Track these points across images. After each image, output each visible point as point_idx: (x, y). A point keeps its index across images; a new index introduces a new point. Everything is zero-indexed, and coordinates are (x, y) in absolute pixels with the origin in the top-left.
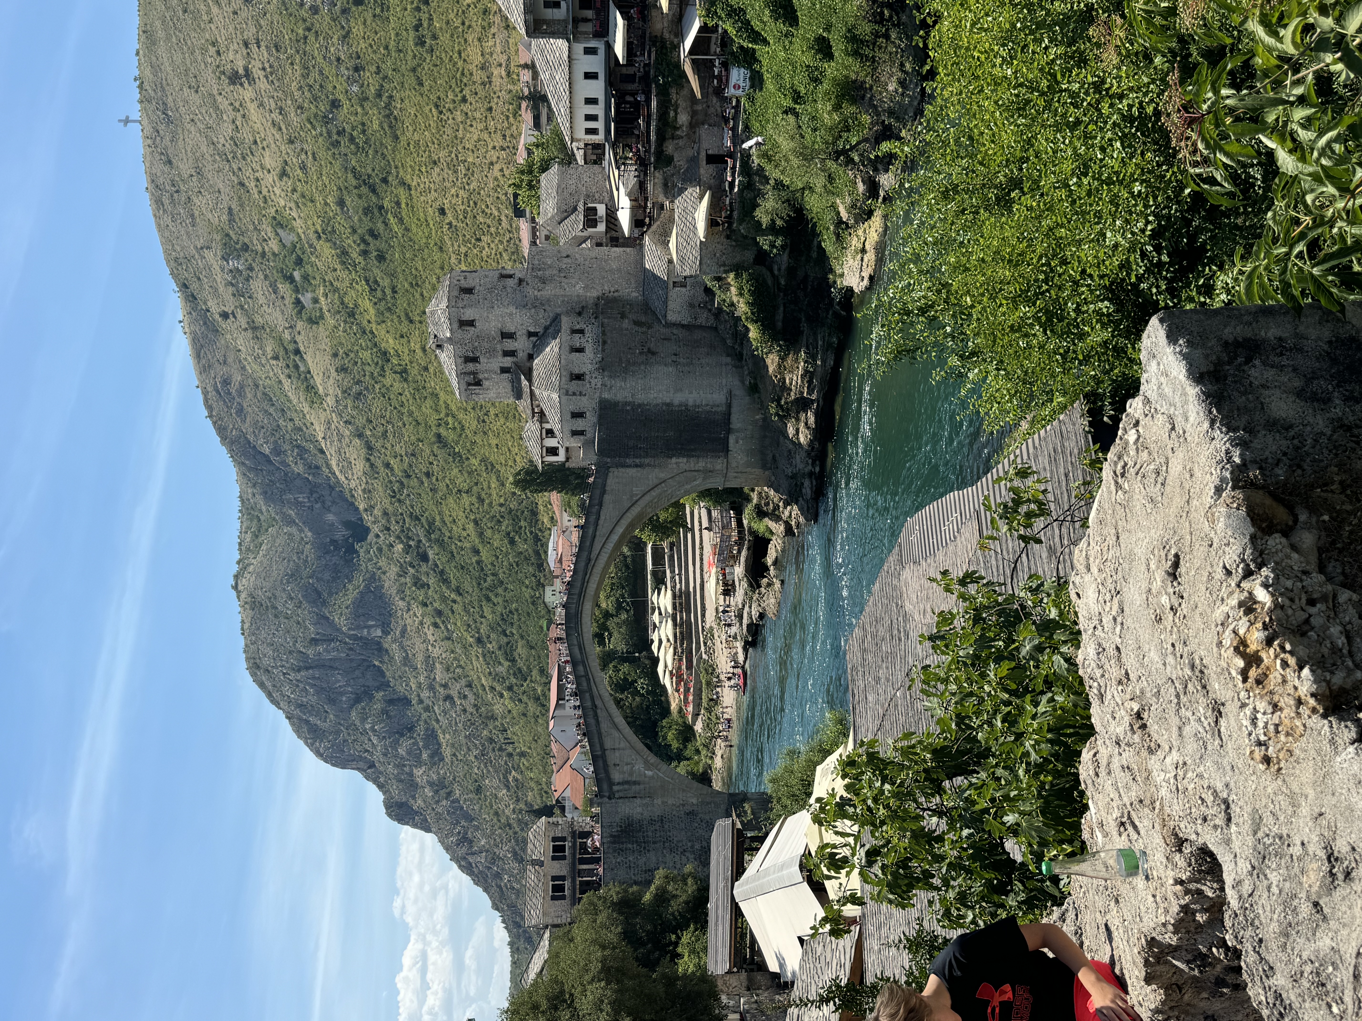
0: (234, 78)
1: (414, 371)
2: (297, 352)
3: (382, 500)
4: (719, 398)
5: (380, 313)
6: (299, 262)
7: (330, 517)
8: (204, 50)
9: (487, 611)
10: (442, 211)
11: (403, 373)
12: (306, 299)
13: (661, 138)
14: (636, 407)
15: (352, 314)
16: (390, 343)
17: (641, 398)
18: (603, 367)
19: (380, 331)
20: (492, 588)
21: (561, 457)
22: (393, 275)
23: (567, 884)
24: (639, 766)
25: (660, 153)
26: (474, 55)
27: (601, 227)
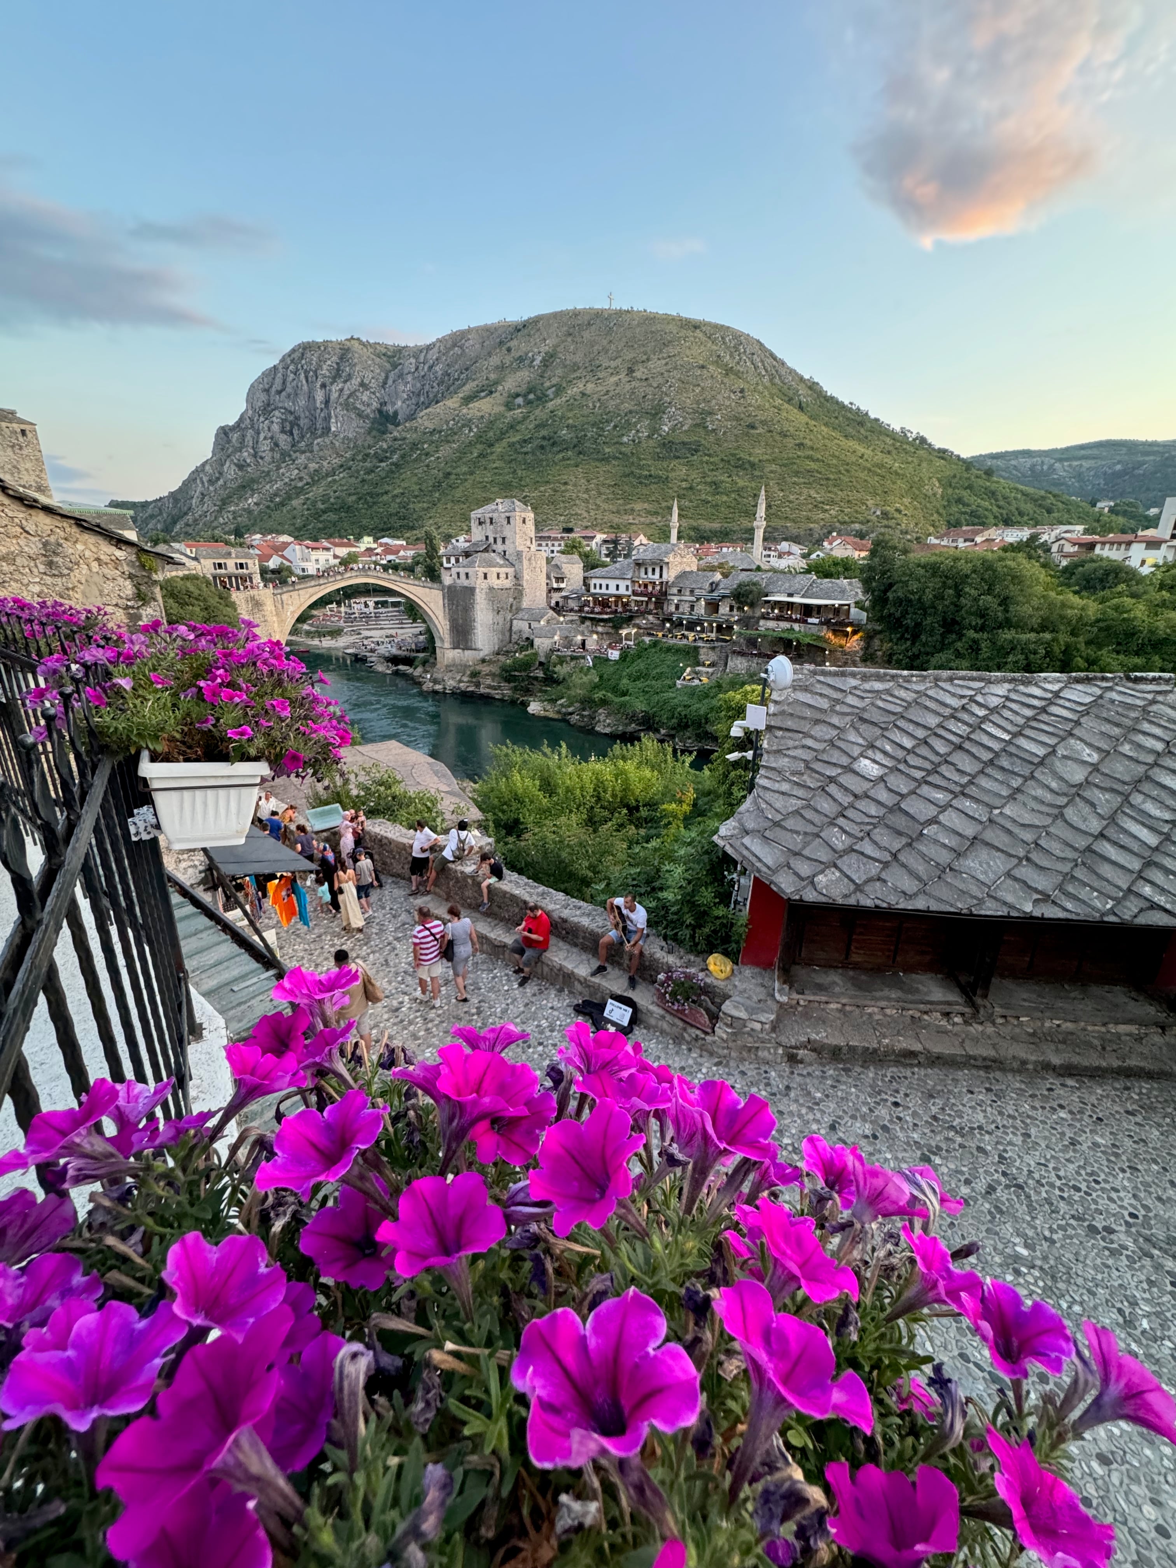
0: (631, 371)
1: (483, 462)
2: (491, 392)
3: (410, 436)
4: (479, 645)
5: (513, 444)
6: (539, 399)
7: (399, 403)
8: (645, 354)
9: (354, 498)
10: (566, 484)
11: (482, 455)
12: (520, 400)
13: (592, 619)
14: (472, 604)
15: (512, 427)
16: (498, 449)
17: (478, 607)
18: (491, 589)
19: (504, 443)
20: (366, 502)
21: (446, 565)
22: (533, 453)
23: (223, 571)
24: (291, 609)
25: (585, 618)
26: (638, 506)
27: (555, 585)
